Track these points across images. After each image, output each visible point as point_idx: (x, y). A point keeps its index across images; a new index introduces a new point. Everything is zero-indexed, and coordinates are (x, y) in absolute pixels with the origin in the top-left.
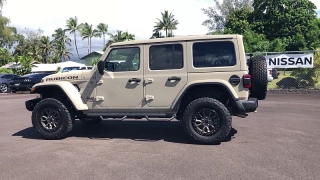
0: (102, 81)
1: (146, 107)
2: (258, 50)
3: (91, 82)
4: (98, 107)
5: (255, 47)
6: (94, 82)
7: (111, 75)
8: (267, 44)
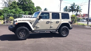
0: (39, 21)
1: (51, 29)
2: (21, 14)
3: (36, 22)
4: (37, 29)
5: (20, 13)
6: (37, 22)
7: (42, 20)
8: (23, 12)
